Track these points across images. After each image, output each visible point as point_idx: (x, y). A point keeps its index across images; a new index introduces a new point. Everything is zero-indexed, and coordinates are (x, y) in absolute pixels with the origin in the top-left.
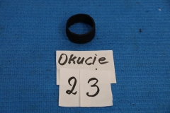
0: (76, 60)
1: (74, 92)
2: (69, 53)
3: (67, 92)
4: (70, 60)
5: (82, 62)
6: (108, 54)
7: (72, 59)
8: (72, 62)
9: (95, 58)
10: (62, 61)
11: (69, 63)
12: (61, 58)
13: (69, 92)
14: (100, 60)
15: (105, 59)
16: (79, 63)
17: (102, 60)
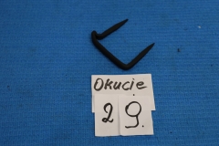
0: (112, 85)
1: (110, 119)
2: (105, 78)
3: (103, 120)
4: (107, 85)
5: (118, 87)
6: (147, 78)
7: (108, 84)
8: (108, 87)
9: (133, 83)
10: (98, 87)
11: (106, 88)
12: (97, 83)
13: (105, 120)
14: (138, 84)
15: (143, 83)
16: (115, 89)
17: (140, 85)
